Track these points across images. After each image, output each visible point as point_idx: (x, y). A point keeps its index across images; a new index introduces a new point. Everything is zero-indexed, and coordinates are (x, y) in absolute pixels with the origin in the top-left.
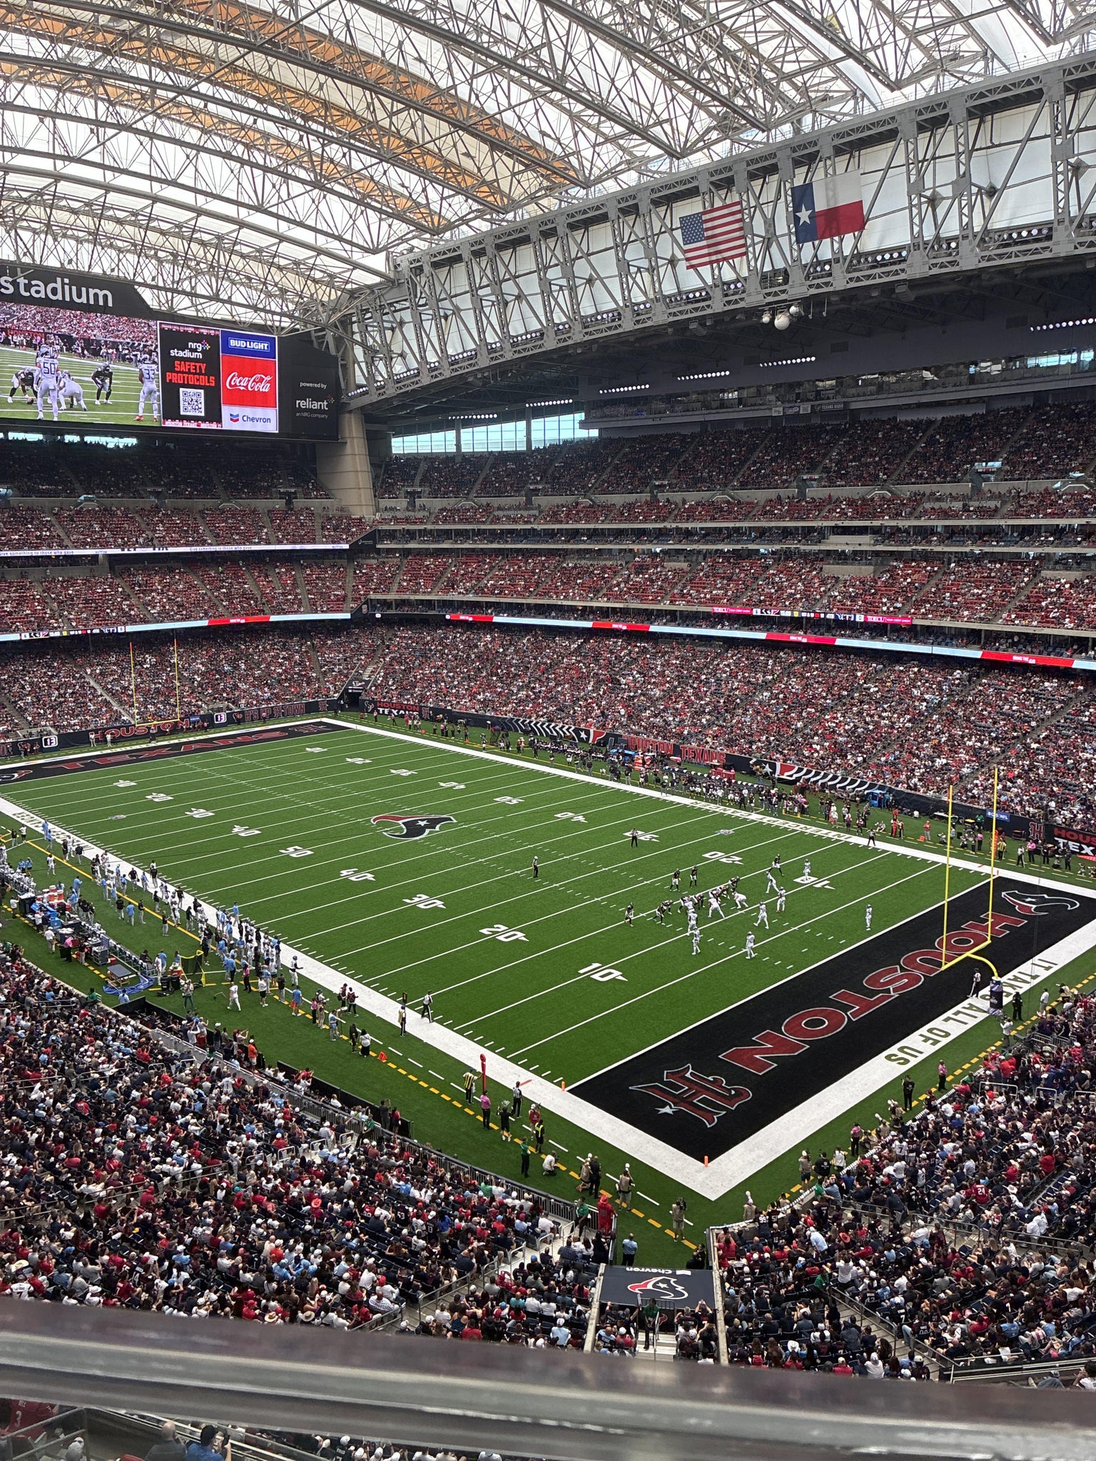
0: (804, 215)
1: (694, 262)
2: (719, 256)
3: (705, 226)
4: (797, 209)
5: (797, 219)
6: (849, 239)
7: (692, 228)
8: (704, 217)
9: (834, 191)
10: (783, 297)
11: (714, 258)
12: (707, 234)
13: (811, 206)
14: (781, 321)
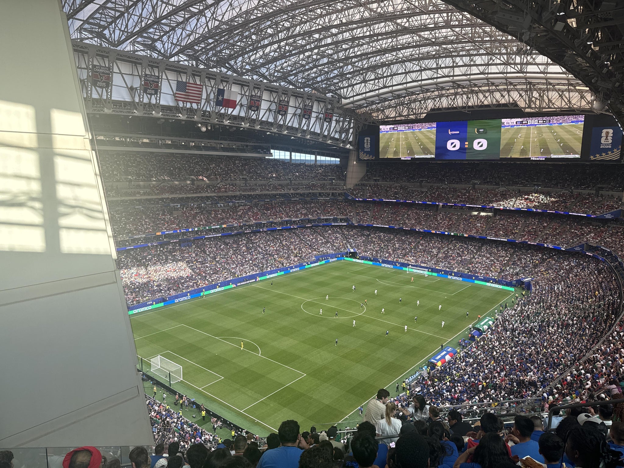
0: (220, 98)
1: (178, 98)
2: (188, 100)
3: (187, 88)
4: (218, 95)
5: (218, 98)
6: (230, 110)
7: (181, 86)
8: (187, 85)
9: (230, 94)
10: (208, 121)
11: (186, 100)
12: (187, 91)
13: (223, 96)
14: (204, 129)
